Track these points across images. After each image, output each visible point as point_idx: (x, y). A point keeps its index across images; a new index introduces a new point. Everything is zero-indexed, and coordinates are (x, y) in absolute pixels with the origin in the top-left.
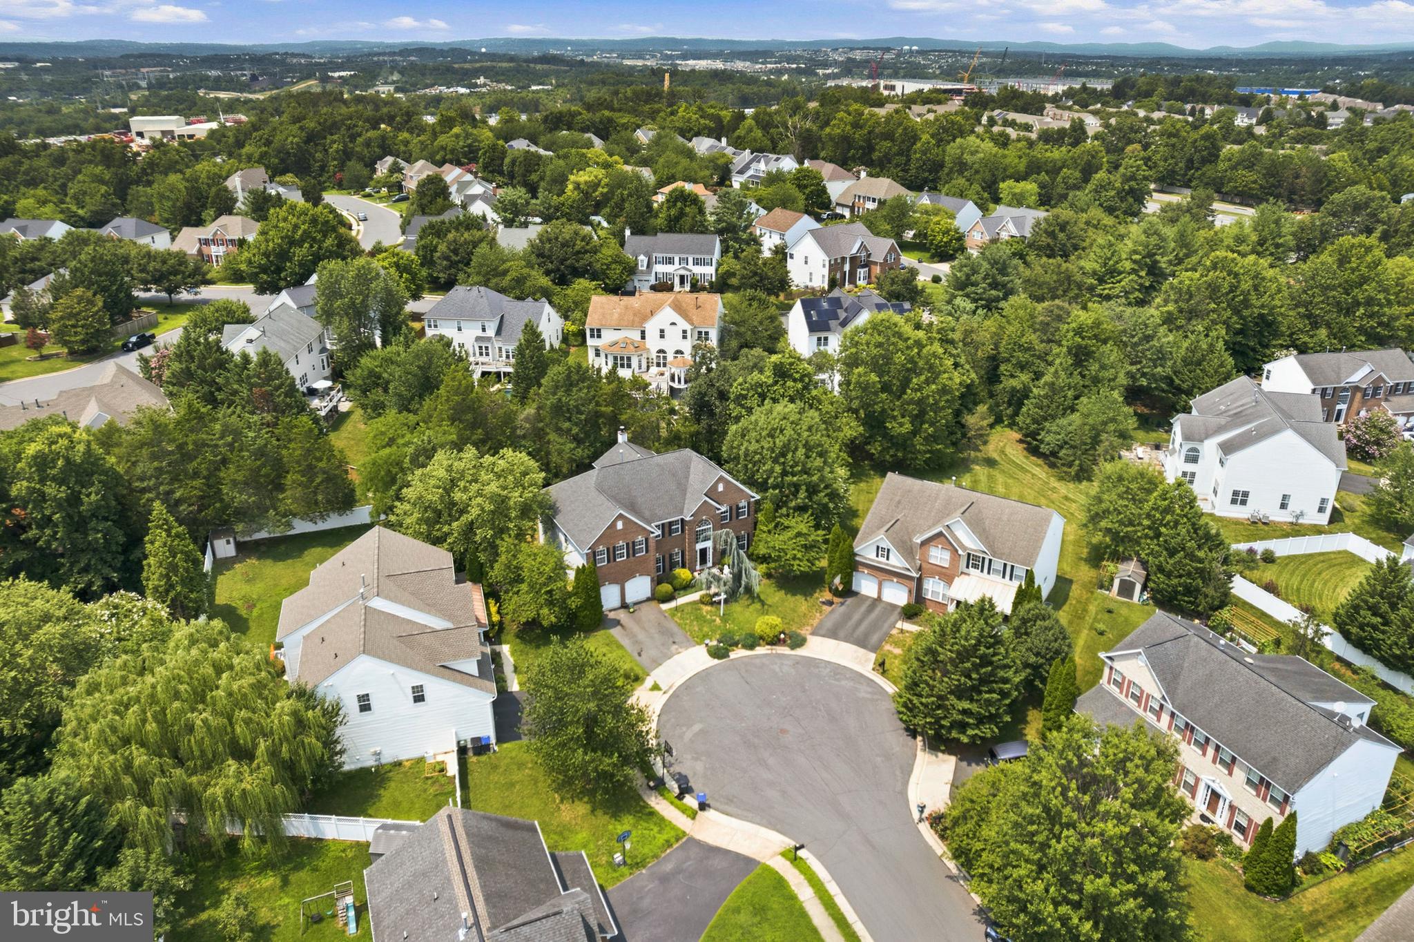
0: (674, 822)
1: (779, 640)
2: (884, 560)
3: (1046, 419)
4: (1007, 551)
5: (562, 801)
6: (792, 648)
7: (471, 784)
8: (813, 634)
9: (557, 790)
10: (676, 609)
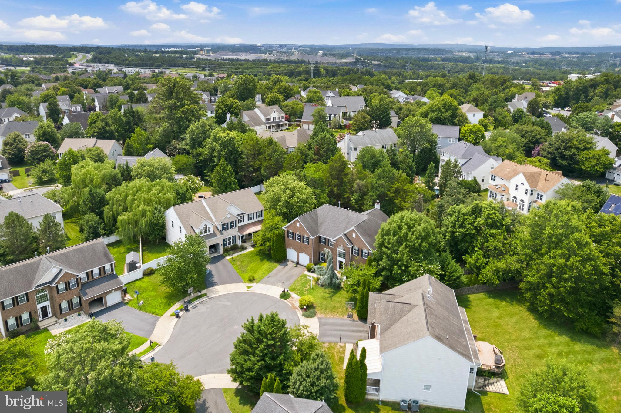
6: (303, 315)
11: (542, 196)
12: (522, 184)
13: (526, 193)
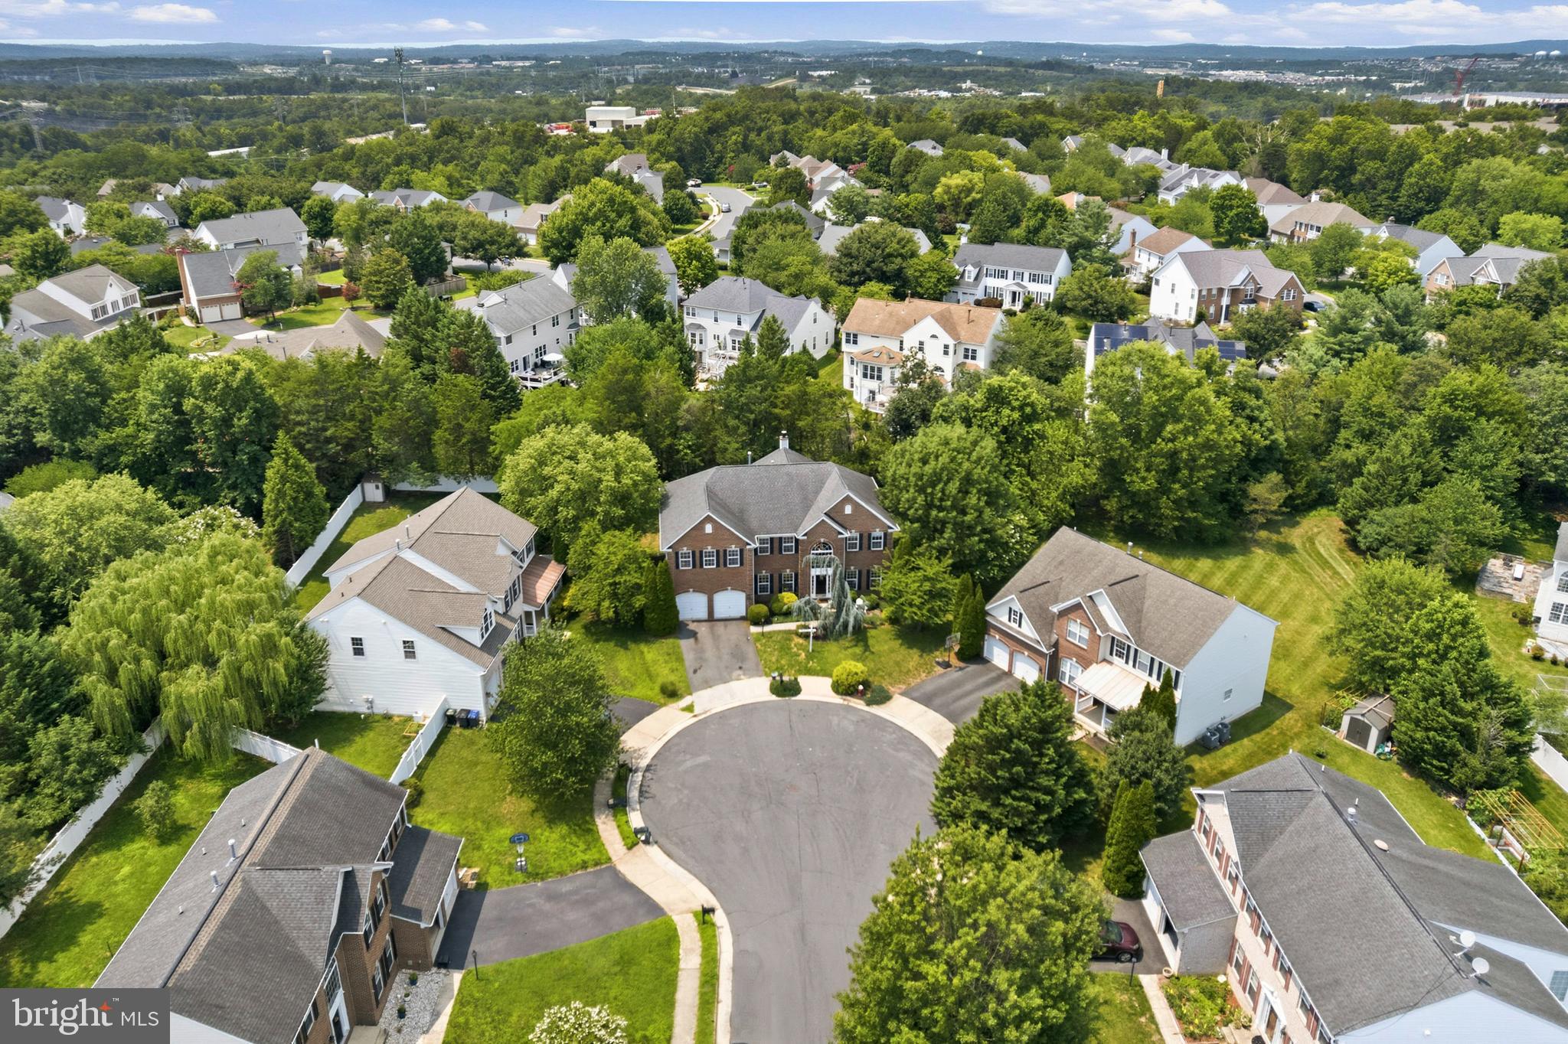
0: (607, 846)
1: (857, 691)
2: (1015, 626)
3: (1372, 506)
4: (1157, 642)
5: (511, 794)
6: (869, 703)
7: (440, 752)
8: (903, 694)
9: (511, 781)
10: (763, 634)
11: (974, 351)
12: (934, 336)
13: (946, 353)
